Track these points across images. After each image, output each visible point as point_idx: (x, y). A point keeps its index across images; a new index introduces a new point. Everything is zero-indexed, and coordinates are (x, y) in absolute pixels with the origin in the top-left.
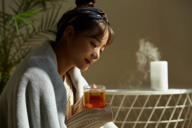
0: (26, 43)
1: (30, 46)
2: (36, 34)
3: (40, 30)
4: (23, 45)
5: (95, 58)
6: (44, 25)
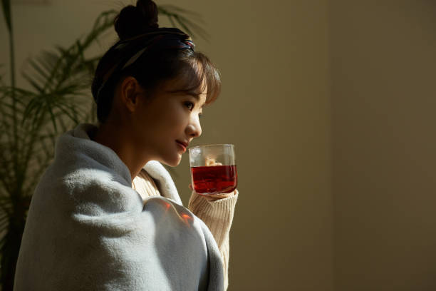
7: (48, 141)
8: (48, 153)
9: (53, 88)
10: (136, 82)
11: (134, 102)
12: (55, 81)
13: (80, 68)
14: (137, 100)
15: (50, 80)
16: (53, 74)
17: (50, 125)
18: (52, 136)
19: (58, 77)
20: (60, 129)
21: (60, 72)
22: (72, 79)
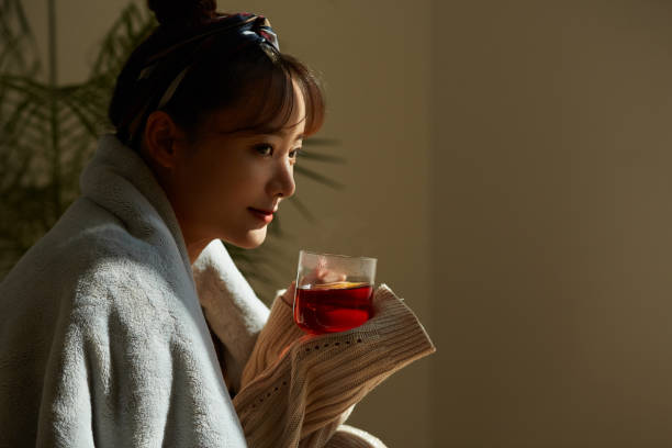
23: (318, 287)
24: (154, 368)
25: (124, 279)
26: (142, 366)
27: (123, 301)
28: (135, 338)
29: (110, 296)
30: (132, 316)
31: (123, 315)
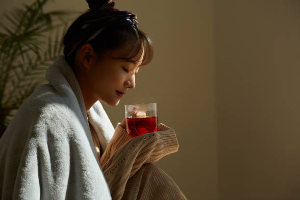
0: (28, 77)
1: (34, 82)
2: (42, 63)
3: (48, 57)
4: (23, 80)
5: (129, 87)
6: (53, 50)
7: (19, 70)
8: (19, 78)
9: (22, 33)
10: (91, 48)
11: (89, 61)
12: (23, 28)
13: (40, 19)
14: (91, 60)
15: (19, 27)
16: (21, 23)
17: (20, 58)
18: (21, 66)
19: (25, 25)
20: (27, 61)
21: (26, 21)
22: (35, 26)
23: (135, 117)
24: (65, 152)
25: (52, 117)
26: (61, 151)
27: (52, 125)
28: (57, 140)
29: (46, 124)
30: (56, 131)
31: (52, 131)
